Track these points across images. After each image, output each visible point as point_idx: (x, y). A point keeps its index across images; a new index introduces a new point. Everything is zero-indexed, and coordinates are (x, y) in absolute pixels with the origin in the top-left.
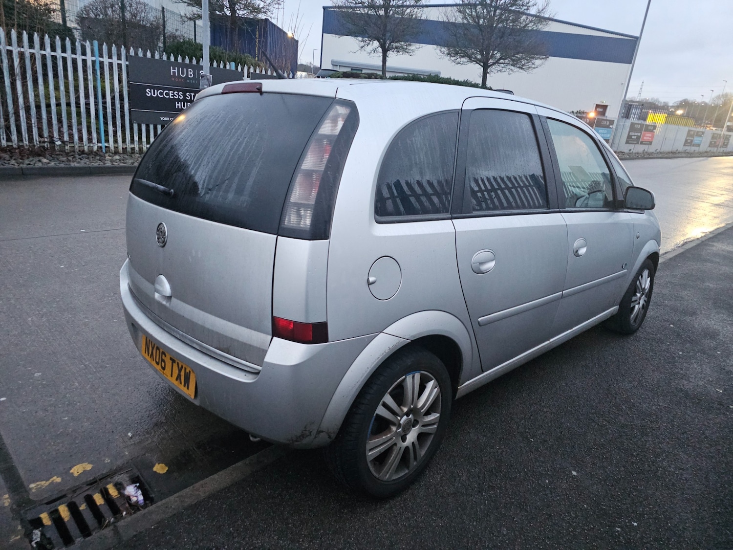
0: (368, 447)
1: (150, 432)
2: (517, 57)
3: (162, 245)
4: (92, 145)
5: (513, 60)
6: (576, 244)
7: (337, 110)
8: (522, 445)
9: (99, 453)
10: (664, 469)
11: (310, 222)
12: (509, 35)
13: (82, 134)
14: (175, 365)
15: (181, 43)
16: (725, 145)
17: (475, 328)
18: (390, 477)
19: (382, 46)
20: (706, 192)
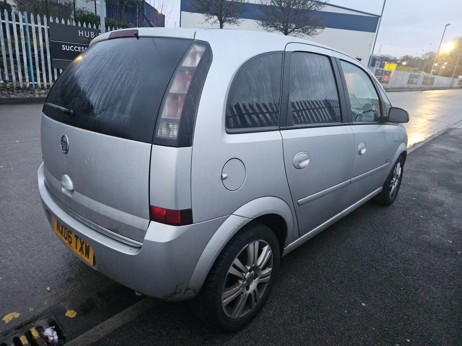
0: (223, 297)
1: (63, 286)
2: (306, 27)
3: (65, 152)
4: (25, 83)
5: (303, 29)
6: (359, 147)
7: (195, 48)
8: (326, 285)
9: (25, 304)
10: (422, 299)
11: (177, 134)
12: (300, 13)
13: (18, 75)
14: (78, 241)
15: (87, 15)
16: (432, 83)
17: (296, 207)
18: (239, 315)
19: (220, 19)
20: (423, 112)
